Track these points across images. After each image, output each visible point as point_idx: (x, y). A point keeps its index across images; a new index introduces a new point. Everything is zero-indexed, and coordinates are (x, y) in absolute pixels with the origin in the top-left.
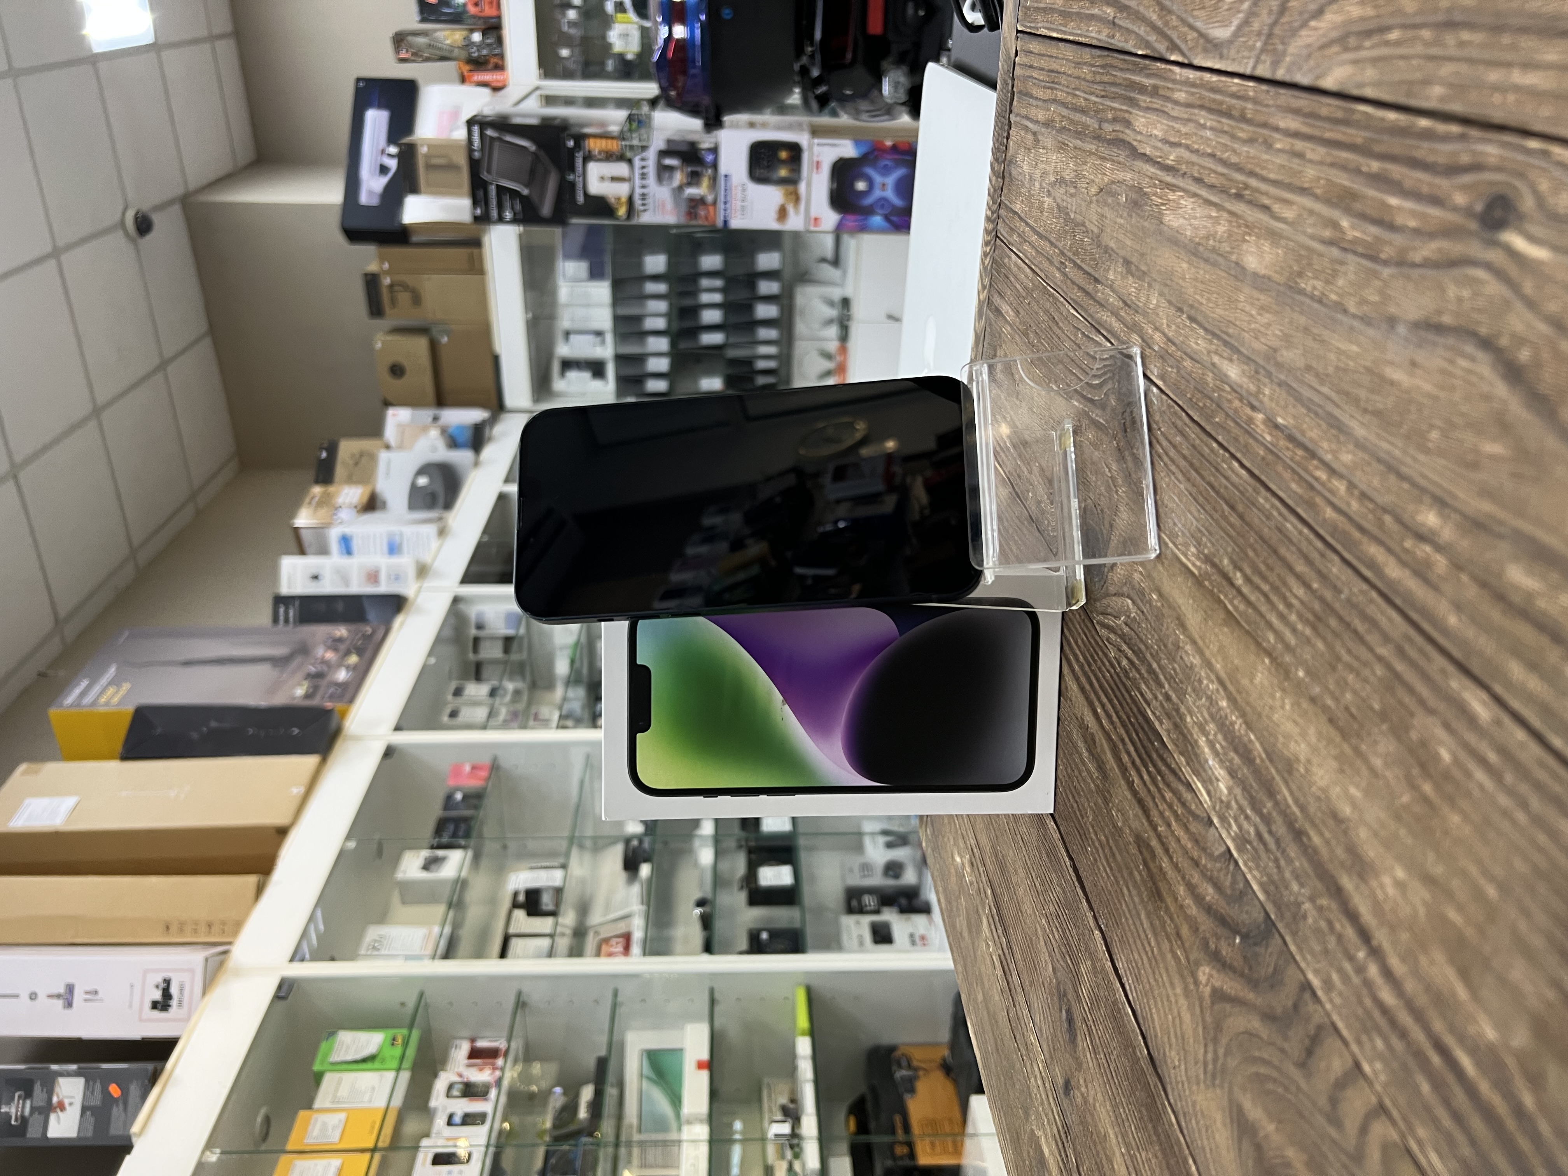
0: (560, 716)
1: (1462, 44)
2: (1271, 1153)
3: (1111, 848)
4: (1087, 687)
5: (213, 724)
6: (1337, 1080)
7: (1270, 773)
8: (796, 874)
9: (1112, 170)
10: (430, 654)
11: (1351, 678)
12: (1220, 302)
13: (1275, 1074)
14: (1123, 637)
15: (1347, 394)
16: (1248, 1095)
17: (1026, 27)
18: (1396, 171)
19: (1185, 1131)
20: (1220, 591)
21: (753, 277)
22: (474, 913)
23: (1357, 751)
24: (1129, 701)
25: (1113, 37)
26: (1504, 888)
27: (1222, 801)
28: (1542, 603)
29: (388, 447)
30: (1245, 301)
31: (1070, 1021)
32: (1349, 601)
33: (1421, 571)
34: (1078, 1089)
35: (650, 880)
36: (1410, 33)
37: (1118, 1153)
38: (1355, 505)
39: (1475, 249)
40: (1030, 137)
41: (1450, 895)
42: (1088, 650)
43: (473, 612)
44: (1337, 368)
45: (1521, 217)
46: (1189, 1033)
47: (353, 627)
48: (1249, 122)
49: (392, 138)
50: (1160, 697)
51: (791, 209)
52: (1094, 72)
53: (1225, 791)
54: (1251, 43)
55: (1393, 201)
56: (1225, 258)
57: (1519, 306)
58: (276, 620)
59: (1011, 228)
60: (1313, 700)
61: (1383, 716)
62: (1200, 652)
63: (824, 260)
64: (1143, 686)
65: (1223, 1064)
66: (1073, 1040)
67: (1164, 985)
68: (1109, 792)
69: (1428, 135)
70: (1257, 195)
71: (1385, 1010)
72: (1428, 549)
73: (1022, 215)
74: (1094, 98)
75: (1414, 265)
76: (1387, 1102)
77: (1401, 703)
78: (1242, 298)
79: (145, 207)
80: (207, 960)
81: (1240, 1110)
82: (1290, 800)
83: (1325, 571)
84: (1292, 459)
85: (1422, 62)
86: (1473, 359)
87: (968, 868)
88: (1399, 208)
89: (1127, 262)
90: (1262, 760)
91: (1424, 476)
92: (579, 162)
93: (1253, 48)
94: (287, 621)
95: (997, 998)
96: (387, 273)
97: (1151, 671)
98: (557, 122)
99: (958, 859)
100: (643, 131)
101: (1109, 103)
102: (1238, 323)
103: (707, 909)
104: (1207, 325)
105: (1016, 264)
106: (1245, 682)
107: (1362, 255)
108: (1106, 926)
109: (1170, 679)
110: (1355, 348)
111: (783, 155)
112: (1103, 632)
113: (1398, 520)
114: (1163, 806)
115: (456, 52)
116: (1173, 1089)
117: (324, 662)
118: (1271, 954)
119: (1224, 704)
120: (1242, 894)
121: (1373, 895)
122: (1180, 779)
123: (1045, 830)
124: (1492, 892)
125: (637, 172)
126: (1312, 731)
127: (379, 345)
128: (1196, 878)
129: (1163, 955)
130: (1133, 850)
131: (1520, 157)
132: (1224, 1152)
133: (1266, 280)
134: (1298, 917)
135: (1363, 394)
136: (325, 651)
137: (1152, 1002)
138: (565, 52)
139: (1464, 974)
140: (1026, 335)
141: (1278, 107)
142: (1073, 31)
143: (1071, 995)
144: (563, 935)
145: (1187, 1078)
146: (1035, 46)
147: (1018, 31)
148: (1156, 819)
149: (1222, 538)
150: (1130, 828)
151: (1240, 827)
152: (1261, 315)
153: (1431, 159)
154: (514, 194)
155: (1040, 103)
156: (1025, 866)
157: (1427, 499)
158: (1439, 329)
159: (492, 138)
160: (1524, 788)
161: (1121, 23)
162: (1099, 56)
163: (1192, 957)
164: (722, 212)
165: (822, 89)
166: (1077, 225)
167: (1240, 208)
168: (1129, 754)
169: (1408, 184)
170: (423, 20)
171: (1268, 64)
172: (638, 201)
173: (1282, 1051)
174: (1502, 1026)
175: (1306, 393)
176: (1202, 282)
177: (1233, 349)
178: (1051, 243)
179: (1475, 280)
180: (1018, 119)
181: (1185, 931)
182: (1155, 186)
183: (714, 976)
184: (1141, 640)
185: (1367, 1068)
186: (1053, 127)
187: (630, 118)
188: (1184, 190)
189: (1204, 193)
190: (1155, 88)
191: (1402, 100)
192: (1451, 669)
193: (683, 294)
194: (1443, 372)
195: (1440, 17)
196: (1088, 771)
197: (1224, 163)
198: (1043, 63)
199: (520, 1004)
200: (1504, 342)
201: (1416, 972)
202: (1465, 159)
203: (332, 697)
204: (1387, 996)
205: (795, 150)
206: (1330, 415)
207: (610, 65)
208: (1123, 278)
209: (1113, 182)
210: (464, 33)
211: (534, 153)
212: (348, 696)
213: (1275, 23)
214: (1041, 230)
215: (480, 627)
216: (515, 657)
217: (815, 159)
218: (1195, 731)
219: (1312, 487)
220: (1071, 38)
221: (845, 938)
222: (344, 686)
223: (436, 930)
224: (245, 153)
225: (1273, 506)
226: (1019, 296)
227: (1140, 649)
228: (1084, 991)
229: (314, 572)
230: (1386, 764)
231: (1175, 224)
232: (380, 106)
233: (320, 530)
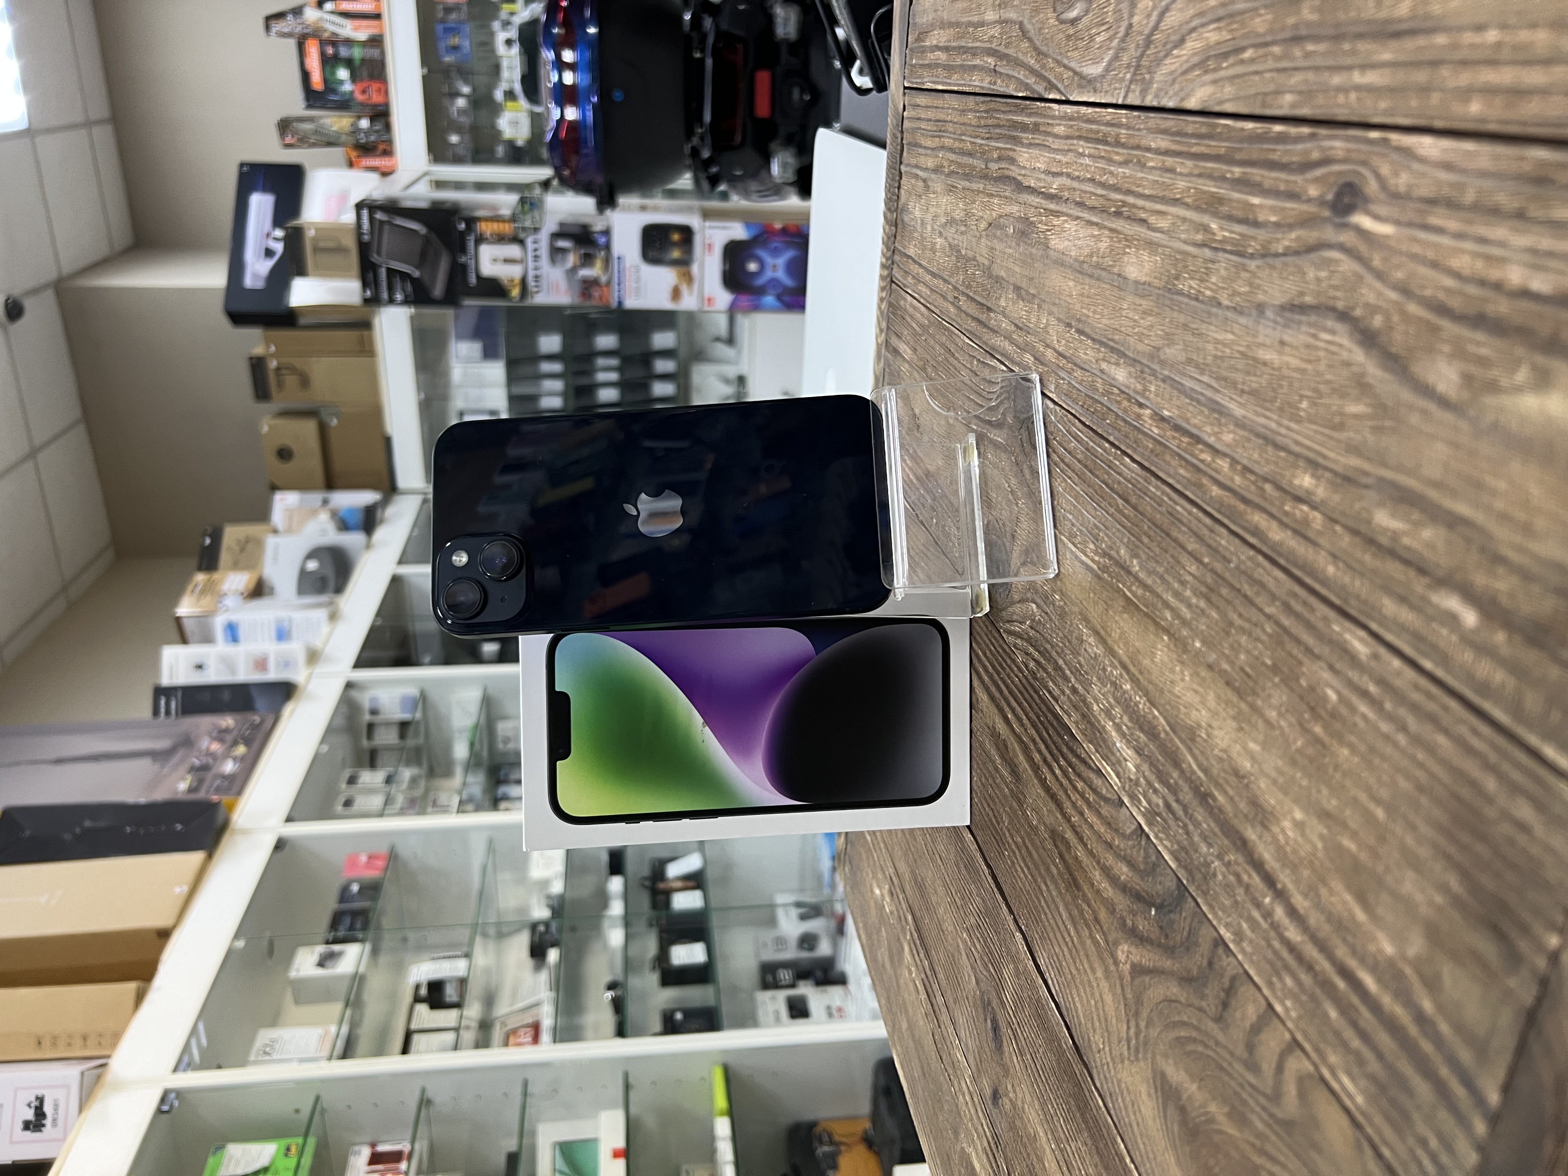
0: (460, 802)
1: (1307, 55)
2: (1194, 1114)
3: (1027, 848)
4: (997, 695)
5: (88, 824)
6: (1252, 1026)
7: (1174, 745)
8: (710, 951)
9: (1000, 205)
10: (323, 741)
11: (1244, 639)
12: (1106, 312)
13: (1194, 1034)
14: (1029, 640)
15: (1225, 379)
16: (1171, 1061)
17: (912, 83)
18: (1257, 174)
19: (1112, 1112)
20: (1118, 581)
21: (648, 357)
22: (373, 1010)
23: (1253, 707)
24: (1038, 701)
25: (995, 83)
26: (1391, 809)
27: (1131, 780)
28: (1406, 541)
29: (275, 531)
30: (1129, 308)
31: (996, 1029)
32: (1237, 568)
33: (1300, 532)
34: (1007, 1095)
35: (558, 965)
36: (1261, 51)
37: (1048, 1151)
38: (1238, 479)
39: (1329, 234)
40: (921, 184)
41: (1344, 825)
42: (997, 660)
43: (365, 699)
44: (1216, 357)
45: (1366, 200)
46: (1111, 1013)
47: (239, 717)
48: (1123, 146)
49: (279, 220)
50: (1068, 692)
51: (684, 289)
52: (979, 117)
53: (1134, 770)
54: (1121, 75)
55: (1256, 201)
56: (1110, 272)
57: (1369, 278)
58: (156, 712)
59: (906, 272)
60: (1210, 667)
61: (1275, 669)
62: (1103, 641)
63: (718, 339)
64: (1051, 684)
65: (1145, 1037)
66: (999, 1047)
67: (1085, 971)
68: (1022, 793)
69: (1282, 138)
70: (1134, 210)
71: (1292, 948)
72: (1305, 508)
73: (916, 258)
74: (979, 141)
75: (1277, 255)
76: (1299, 1037)
77: (1290, 654)
78: (1125, 306)
79: (16, 292)
80: (82, 1074)
81: (1163, 1075)
82: (1195, 767)
83: (1214, 545)
84: (1178, 447)
85: (1274, 75)
86: (1333, 332)
87: (888, 898)
88: (1260, 206)
89: (1017, 289)
90: (1167, 733)
91: (1297, 443)
92: (471, 244)
93: (1122, 80)
94: (168, 713)
95: (922, 1023)
96: (273, 355)
97: (1057, 668)
98: (448, 206)
99: (877, 892)
100: (536, 214)
101: (993, 144)
102: (1123, 329)
103: (619, 993)
104: (1094, 336)
105: (912, 305)
106: (1146, 662)
107: (1231, 252)
108: (1027, 926)
109: (1076, 672)
110: (1230, 337)
111: (676, 237)
112: (1010, 639)
113: (1278, 487)
114: (1075, 797)
115: (344, 138)
116: (1099, 1074)
117: (209, 754)
118: (1185, 918)
119: (1127, 687)
120: (1155, 866)
121: (1275, 840)
122: (1090, 767)
123: (961, 842)
124: (1380, 813)
125: (530, 254)
126: (1211, 697)
127: (265, 429)
128: (1110, 860)
129: (1082, 943)
130: (1049, 846)
131: (1364, 147)
132: (1150, 1122)
133: (1146, 287)
134: (1208, 876)
135: (1239, 377)
136: (211, 743)
137: (1074, 991)
138: (454, 139)
139: (1361, 898)
140: (924, 369)
141: (1148, 129)
142: (956, 82)
143: (995, 1003)
144: (468, 1028)
145: (1112, 1059)
146: (922, 99)
147: (905, 88)
148: (1069, 810)
149: (1118, 530)
150: (1045, 824)
151: (1149, 802)
152: (1142, 318)
153: (1285, 160)
154: (404, 276)
155: (929, 152)
156: (945, 885)
157: (1301, 463)
158: (1304, 309)
159: (382, 222)
160: (1402, 712)
161: (1002, 70)
162: (983, 102)
163: (1111, 939)
164: (616, 294)
165: (714, 170)
166: (968, 260)
167: (1119, 224)
168: (1040, 752)
169: (1267, 184)
170: (309, 106)
171: (1137, 93)
172: (531, 283)
173: (1200, 1009)
174: (1398, 938)
175: (1188, 383)
176: (1088, 297)
177: (1118, 352)
178: (945, 280)
179: (1330, 261)
180: (908, 169)
181: (1103, 915)
182: (1040, 214)
183: (629, 1059)
184: (1048, 642)
185: (1278, 1008)
186: (942, 172)
187: (523, 201)
188: (1067, 215)
189: (1086, 215)
190: (1036, 125)
191: (1258, 111)
192: (1332, 614)
193: (579, 373)
194: (1308, 346)
195: (1288, 34)
196: (1002, 776)
197: (1103, 185)
198: (930, 114)
199: (425, 1102)
200: (1358, 312)
201: (1318, 905)
202: (1315, 155)
203: (218, 790)
204: (1293, 934)
205: (687, 232)
206: (1211, 400)
207: (500, 150)
208: (1014, 303)
209: (1001, 216)
210: (351, 120)
211: (425, 237)
212: (235, 789)
213: (1142, 56)
214: (934, 270)
215: (374, 712)
216: (410, 742)
217: (707, 242)
218: (1102, 718)
219: (1198, 470)
220: (956, 88)
221: (761, 1013)
222: (231, 778)
223: (333, 1029)
224: (122, 236)
225: (1163, 493)
226: (915, 334)
227: (1045, 649)
228: (1008, 997)
229: (198, 661)
230: (1280, 714)
231: (1061, 247)
232: (265, 190)
233: (204, 619)
